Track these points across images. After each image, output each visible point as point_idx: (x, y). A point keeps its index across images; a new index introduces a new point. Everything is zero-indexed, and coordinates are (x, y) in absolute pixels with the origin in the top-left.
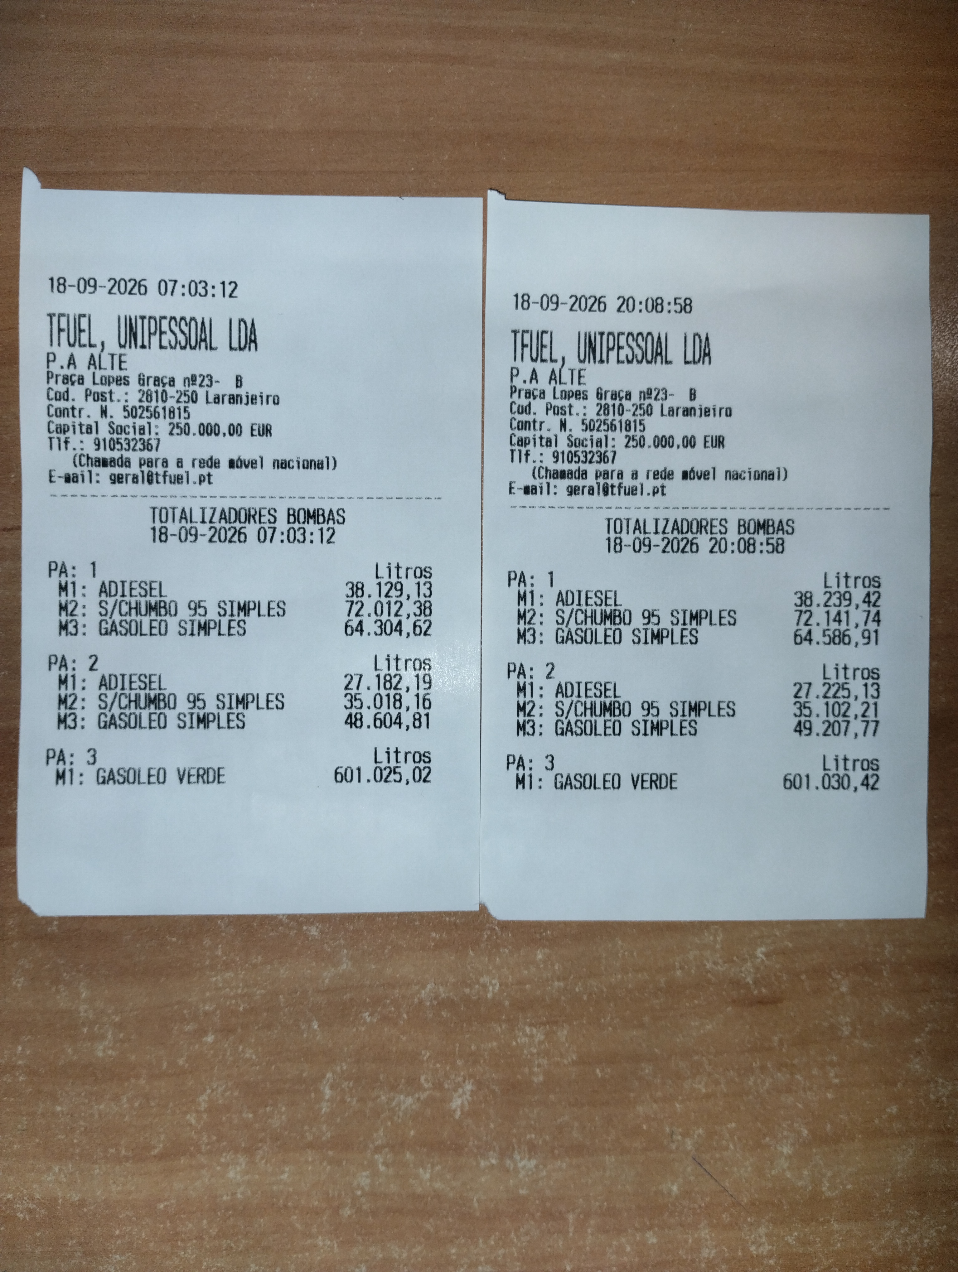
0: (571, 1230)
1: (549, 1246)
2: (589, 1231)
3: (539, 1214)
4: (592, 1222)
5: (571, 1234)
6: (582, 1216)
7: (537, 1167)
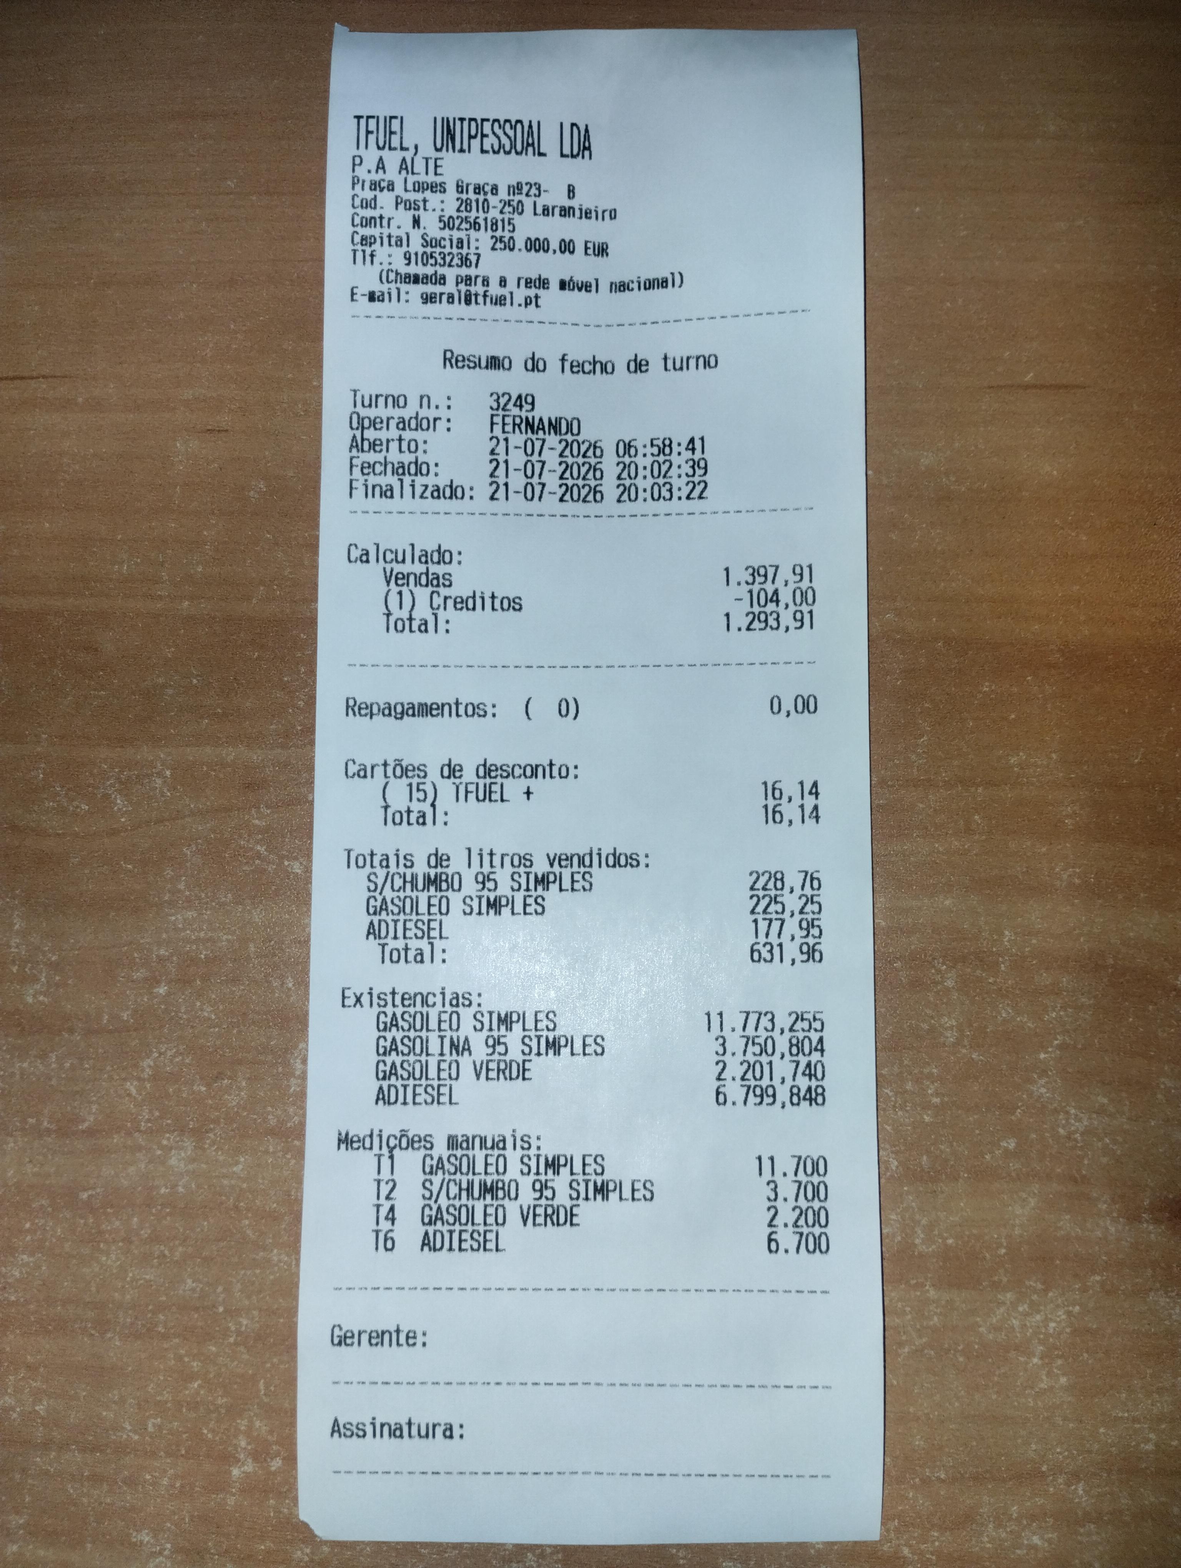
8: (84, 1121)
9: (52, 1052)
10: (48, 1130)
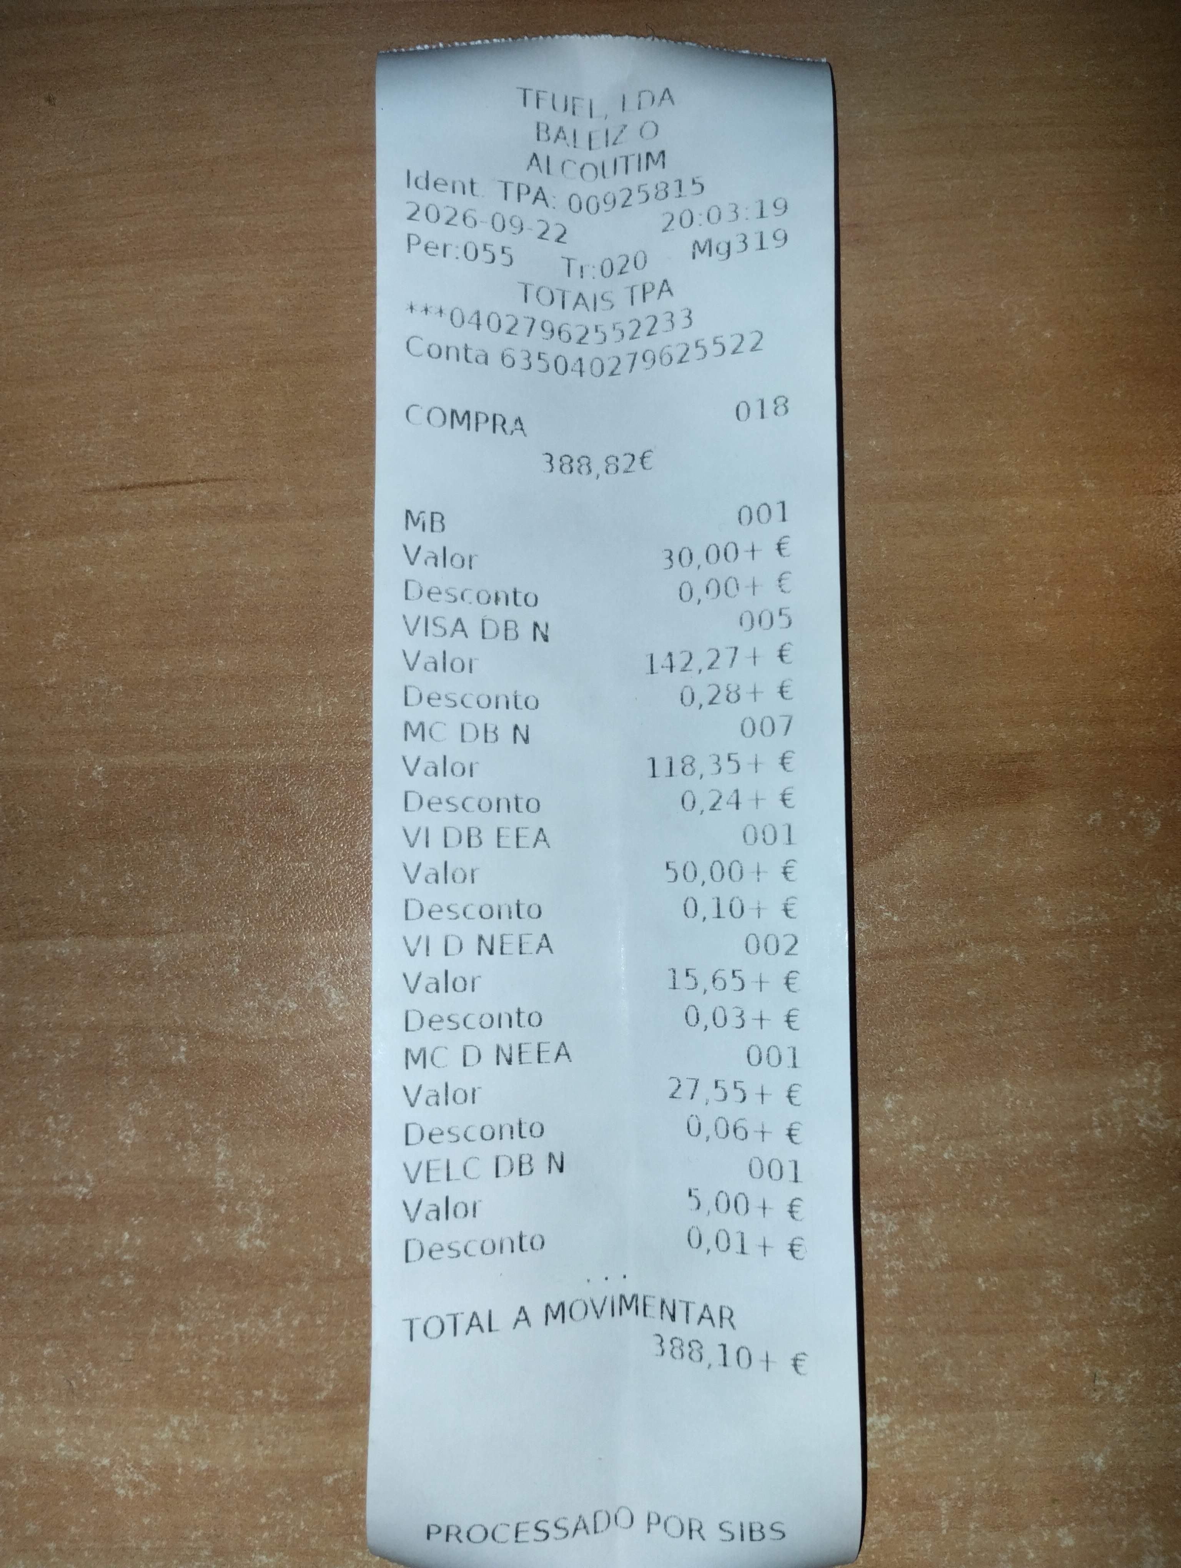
0: (945, 1524)
1: (912, 1550)
2: (972, 1527)
3: (895, 1500)
4: (976, 1513)
5: (944, 1532)
6: (960, 1504)
7: (890, 1426)
8: (321, 1389)
9: (274, 1308)
10: (278, 1403)
